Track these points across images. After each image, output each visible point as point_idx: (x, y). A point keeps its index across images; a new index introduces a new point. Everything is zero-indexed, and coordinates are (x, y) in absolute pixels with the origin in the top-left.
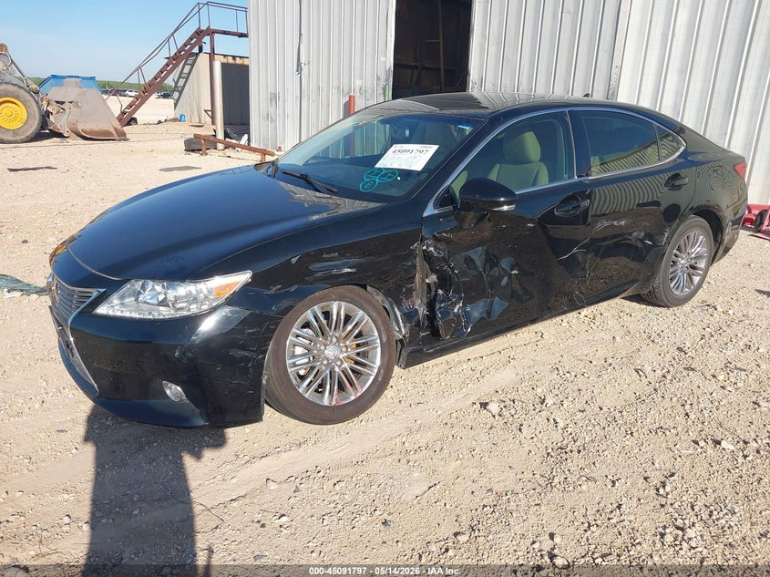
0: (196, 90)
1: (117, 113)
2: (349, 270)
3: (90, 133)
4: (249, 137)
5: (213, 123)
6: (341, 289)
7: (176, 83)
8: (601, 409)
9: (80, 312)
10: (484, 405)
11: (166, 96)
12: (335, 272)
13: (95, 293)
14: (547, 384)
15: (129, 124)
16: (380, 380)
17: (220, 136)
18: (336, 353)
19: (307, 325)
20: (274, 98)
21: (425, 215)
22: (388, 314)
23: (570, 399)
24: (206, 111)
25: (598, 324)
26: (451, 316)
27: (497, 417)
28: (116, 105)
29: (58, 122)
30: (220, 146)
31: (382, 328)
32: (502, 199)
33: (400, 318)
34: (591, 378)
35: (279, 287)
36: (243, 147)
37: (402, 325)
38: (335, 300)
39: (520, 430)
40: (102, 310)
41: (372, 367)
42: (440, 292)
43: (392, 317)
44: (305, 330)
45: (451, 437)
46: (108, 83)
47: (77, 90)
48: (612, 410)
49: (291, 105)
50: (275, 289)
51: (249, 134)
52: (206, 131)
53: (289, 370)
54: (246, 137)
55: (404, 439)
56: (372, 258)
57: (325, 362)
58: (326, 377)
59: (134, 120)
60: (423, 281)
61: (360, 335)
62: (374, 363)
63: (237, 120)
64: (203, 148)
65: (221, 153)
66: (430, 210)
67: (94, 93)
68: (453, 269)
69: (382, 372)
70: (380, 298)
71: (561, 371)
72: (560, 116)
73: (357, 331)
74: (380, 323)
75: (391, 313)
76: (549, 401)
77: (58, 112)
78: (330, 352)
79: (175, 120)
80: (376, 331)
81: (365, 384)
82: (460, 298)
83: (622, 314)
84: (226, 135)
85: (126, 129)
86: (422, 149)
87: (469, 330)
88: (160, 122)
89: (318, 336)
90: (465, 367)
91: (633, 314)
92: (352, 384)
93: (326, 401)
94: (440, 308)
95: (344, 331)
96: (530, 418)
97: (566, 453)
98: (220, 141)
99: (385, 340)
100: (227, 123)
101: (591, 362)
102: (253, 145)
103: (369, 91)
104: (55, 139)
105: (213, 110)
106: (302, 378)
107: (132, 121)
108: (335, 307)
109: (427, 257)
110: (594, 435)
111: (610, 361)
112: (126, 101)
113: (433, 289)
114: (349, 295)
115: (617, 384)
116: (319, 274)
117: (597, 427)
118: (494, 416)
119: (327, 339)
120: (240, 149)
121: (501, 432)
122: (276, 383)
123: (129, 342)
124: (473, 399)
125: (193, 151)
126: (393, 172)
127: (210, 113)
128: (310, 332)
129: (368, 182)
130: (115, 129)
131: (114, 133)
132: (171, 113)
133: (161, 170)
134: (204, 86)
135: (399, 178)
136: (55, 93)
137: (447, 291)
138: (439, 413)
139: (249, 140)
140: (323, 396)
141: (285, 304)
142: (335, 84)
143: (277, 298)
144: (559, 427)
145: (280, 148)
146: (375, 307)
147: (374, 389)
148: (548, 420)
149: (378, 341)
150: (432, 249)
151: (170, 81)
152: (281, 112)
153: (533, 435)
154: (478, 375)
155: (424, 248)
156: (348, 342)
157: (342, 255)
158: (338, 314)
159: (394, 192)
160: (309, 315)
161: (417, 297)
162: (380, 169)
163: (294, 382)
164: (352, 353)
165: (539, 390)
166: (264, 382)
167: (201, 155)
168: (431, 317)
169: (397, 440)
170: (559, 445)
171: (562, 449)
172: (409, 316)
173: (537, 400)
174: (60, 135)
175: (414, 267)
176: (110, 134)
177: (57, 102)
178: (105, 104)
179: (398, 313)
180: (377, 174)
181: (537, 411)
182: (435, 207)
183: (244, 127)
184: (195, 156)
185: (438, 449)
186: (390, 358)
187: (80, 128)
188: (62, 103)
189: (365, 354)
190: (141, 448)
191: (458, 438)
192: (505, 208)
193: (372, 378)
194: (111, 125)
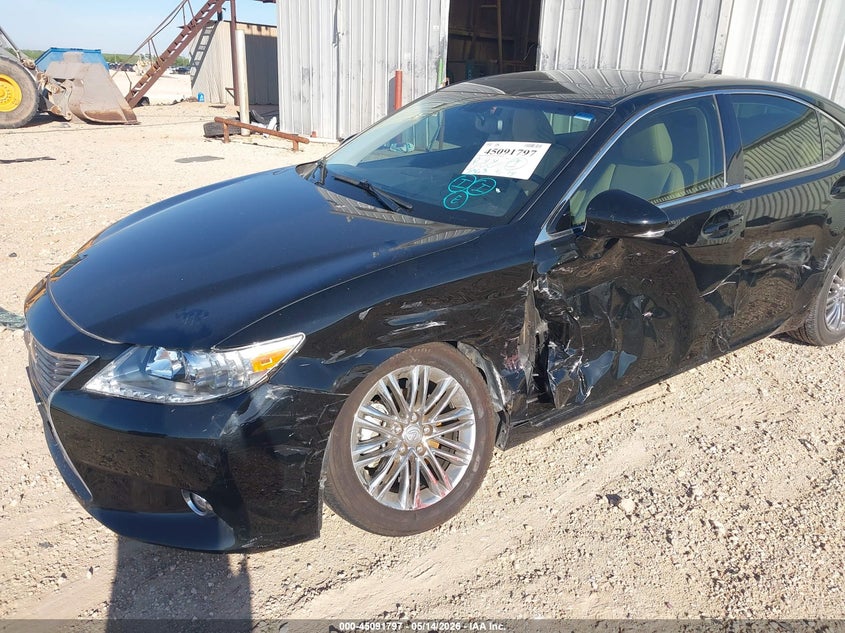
0: (215, 65)
1: (125, 92)
2: (436, 324)
3: (95, 116)
4: (278, 120)
5: (236, 103)
6: (424, 349)
7: (193, 57)
8: (771, 504)
9: (62, 389)
10: (615, 500)
11: (182, 71)
12: (417, 327)
13: (83, 362)
14: (689, 462)
15: (139, 104)
16: (475, 470)
17: (245, 119)
18: (416, 436)
19: (377, 398)
20: (307, 74)
21: (538, 242)
22: (485, 378)
23: (725, 487)
24: (227, 89)
25: (734, 370)
26: (567, 378)
27: (634, 518)
28: (124, 82)
29: (58, 103)
30: (245, 132)
31: (478, 399)
32: (645, 222)
33: (499, 383)
34: (745, 454)
35: (342, 352)
36: (270, 133)
37: (502, 391)
38: (416, 364)
39: (669, 540)
40: (95, 385)
41: (465, 453)
42: (552, 345)
43: (489, 381)
44: (374, 405)
45: (576, 553)
46: (118, 56)
47: (79, 65)
48: (785, 506)
49: (327, 82)
50: (336, 356)
51: (278, 116)
52: (228, 114)
53: (356, 464)
54: (274, 120)
55: (513, 557)
56: (467, 305)
57: (402, 449)
58: (404, 471)
59: (146, 100)
60: (532, 331)
61: (448, 409)
62: (468, 448)
63: (264, 100)
64: (226, 134)
65: (246, 140)
66: (544, 237)
67: (98, 68)
68: (571, 316)
69: (478, 458)
70: (472, 356)
71: (703, 444)
72: (704, 103)
73: (445, 405)
74: (474, 392)
75: (488, 376)
76: (698, 492)
77: (58, 92)
78: (410, 433)
79: (192, 100)
80: (469, 403)
81: (456, 477)
82: (580, 353)
83: (761, 356)
84: (252, 118)
85: (136, 111)
86: (526, 149)
87: (589, 394)
88: (175, 103)
89: (392, 413)
90: (577, 437)
91: (776, 356)
92: (437, 477)
93: (403, 505)
94: (553, 367)
95: (427, 404)
96: (678, 519)
97: (740, 580)
98: (245, 126)
99: (481, 414)
100: (252, 103)
101: (738, 428)
102: (283, 130)
103: (420, 67)
104: (56, 124)
105: (236, 88)
106: (373, 472)
107: (143, 101)
108: (415, 372)
109: (539, 300)
110: (771, 548)
111: (763, 426)
112: (135, 77)
113: (542, 340)
114: (434, 356)
115: (781, 464)
116: (396, 332)
117: (772, 535)
118: (629, 517)
119: (404, 417)
120: (267, 135)
121: (642, 544)
122: (338, 485)
123: (130, 432)
124: (596, 489)
125: (214, 137)
126: (489, 181)
127: (232, 92)
128: (381, 408)
129: (454, 196)
130: (124, 111)
131: (123, 115)
132: (188, 93)
133: (177, 161)
134: (224, 59)
135: (498, 190)
136: (53, 69)
137: (562, 344)
138: (554, 512)
139: (278, 123)
140: (400, 498)
141: (349, 376)
142: (379, 58)
143: (339, 367)
144: (720, 535)
145: (314, 133)
146: (468, 371)
147: (468, 484)
148: (703, 522)
149: (473, 417)
150: (546, 290)
151: (185, 54)
152: (315, 90)
153: (688, 549)
154: (596, 450)
155: (536, 288)
156: (432, 421)
157: (427, 305)
158: (420, 381)
159: (493, 210)
160: (380, 386)
161: (523, 352)
162: (468, 177)
163: (362, 481)
164: (437, 433)
165: (681, 474)
166: (322, 486)
167: (224, 142)
168: (541, 380)
169: (504, 559)
170: (726, 564)
171: (732, 572)
172: (513, 380)
173: (682, 491)
174: (61, 119)
175: (521, 314)
176: (119, 117)
177: (57, 80)
178: (112, 81)
179: (498, 376)
180: (466, 184)
181: (685, 507)
182: (550, 231)
183: (270, 108)
184: (216, 142)
185: (561, 574)
186: (488, 439)
187: (84, 109)
188: (62, 81)
189: (454, 436)
190: (152, 575)
191: (587, 555)
192: (650, 234)
193: (464, 469)
194: (120, 106)
